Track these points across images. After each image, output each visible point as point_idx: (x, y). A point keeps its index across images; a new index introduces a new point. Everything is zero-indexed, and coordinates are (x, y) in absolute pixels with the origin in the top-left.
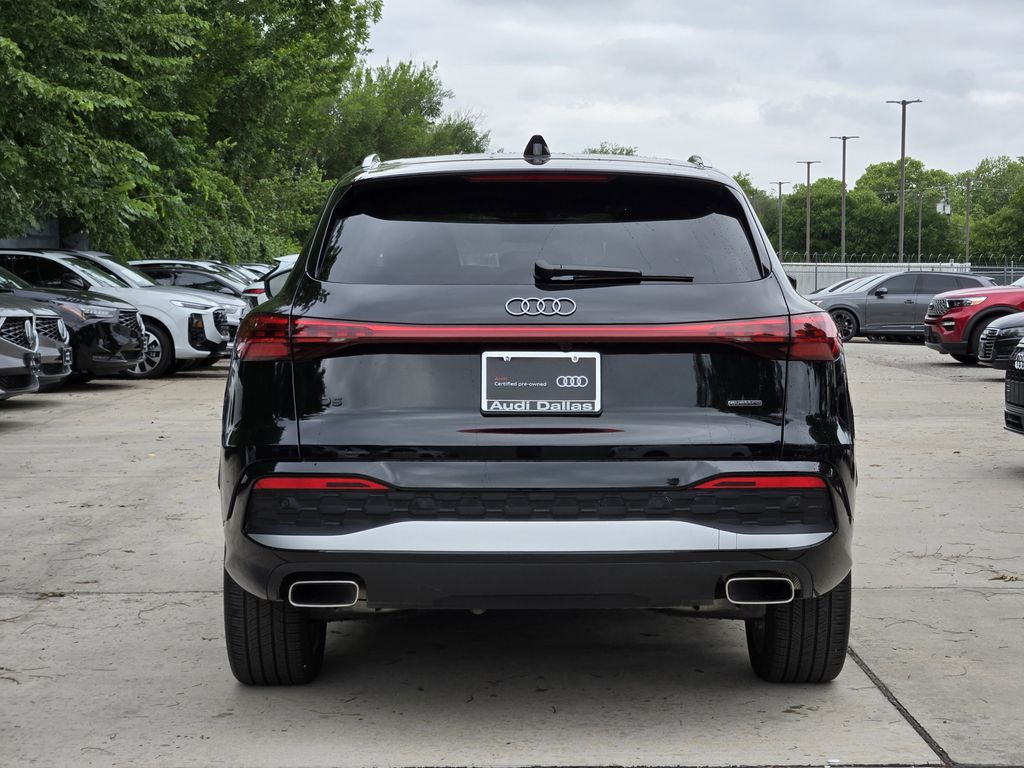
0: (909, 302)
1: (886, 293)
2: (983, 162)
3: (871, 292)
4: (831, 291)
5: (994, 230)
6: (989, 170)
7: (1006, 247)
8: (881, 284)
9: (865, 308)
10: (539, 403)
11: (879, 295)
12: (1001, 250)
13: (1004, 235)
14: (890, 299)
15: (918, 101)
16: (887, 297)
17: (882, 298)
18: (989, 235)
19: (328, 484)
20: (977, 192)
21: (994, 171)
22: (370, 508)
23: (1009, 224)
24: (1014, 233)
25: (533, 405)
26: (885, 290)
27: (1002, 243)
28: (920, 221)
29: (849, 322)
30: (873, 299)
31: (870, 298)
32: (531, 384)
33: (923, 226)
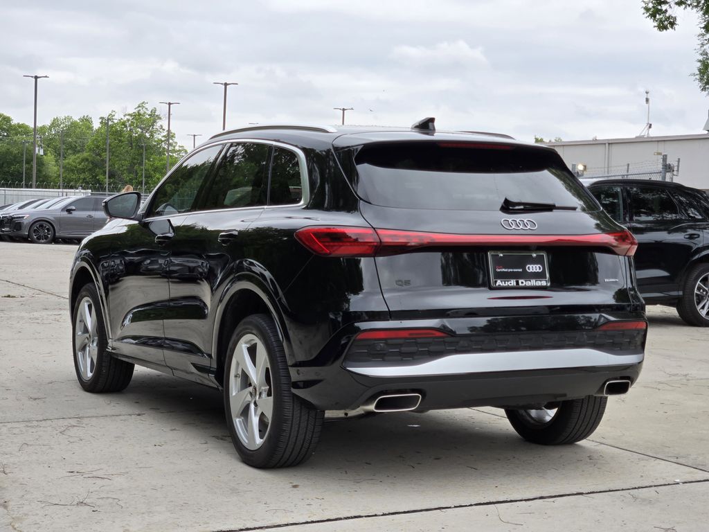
0: (90, 216)
1: (74, 210)
2: (54, 120)
3: (63, 210)
4: (21, 208)
5: (76, 167)
6: (60, 125)
7: (84, 179)
8: (71, 204)
9: (59, 220)
10: (520, 281)
11: (69, 211)
12: (81, 181)
13: (83, 171)
14: (76, 214)
15: (46, 77)
16: (73, 212)
17: (71, 213)
18: (72, 171)
19: (410, 334)
20: (51, 139)
21: (62, 126)
22: (432, 348)
23: (86, 163)
24: (90, 170)
25: (517, 283)
26: (74, 208)
27: (82, 176)
28: (24, 159)
29: (48, 230)
30: (65, 214)
31: (62, 213)
32: (515, 270)
33: (26, 163)
